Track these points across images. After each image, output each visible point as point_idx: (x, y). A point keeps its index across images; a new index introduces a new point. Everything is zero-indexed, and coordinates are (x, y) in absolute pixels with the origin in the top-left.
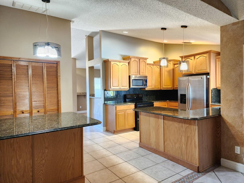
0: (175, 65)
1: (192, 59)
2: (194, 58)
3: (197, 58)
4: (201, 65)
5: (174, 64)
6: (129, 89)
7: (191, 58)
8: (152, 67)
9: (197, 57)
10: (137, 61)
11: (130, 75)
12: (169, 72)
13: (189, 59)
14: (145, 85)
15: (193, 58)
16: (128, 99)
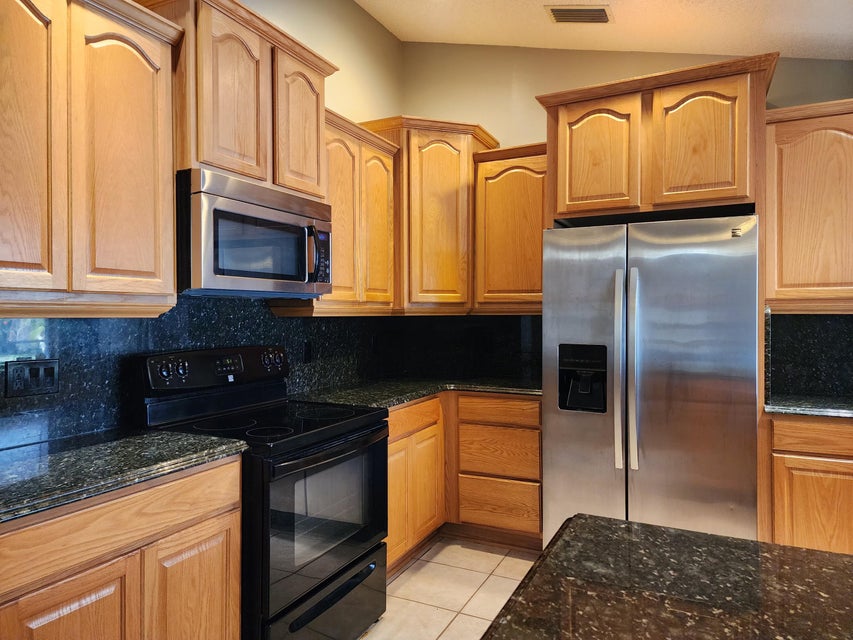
0: (482, 166)
1: (627, 117)
2: (647, 106)
3: (667, 110)
4: (695, 151)
5: (478, 159)
6: (172, 301)
7: (622, 106)
8: (354, 148)
9: (662, 100)
10: (256, 54)
11: (193, 165)
12: (450, 199)
13: (609, 111)
14: (313, 278)
15: (633, 106)
16: (161, 394)
